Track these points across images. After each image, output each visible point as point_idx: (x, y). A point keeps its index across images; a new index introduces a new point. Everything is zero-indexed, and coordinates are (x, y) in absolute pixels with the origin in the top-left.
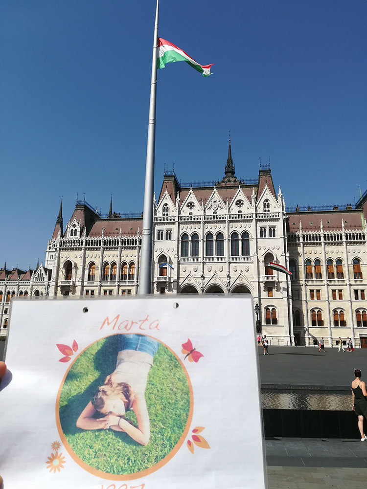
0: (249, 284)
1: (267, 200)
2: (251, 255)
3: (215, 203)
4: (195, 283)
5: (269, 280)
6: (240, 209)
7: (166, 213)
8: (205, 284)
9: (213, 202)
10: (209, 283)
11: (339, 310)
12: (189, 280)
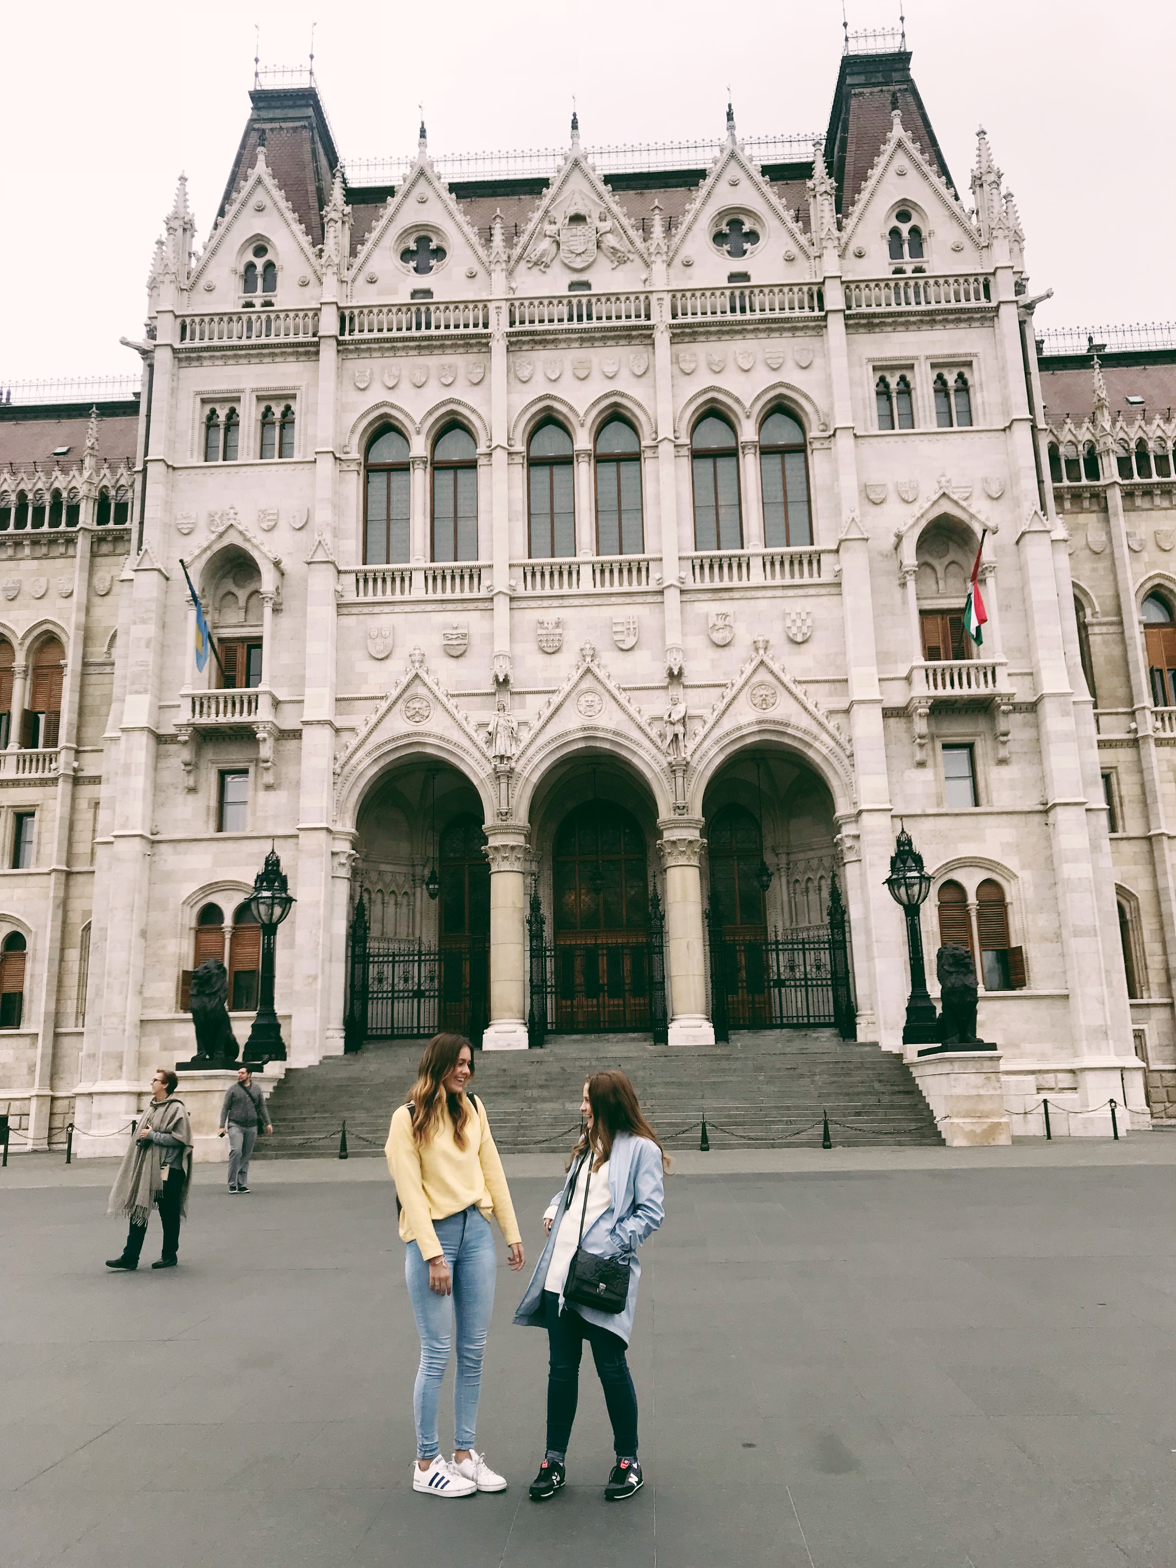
0: (815, 728)
1: (903, 211)
2: (824, 541)
3: (579, 229)
4: (456, 735)
5: (957, 691)
6: (738, 265)
7: (258, 297)
8: (525, 736)
9: (562, 221)
10: (552, 731)
12: (415, 716)
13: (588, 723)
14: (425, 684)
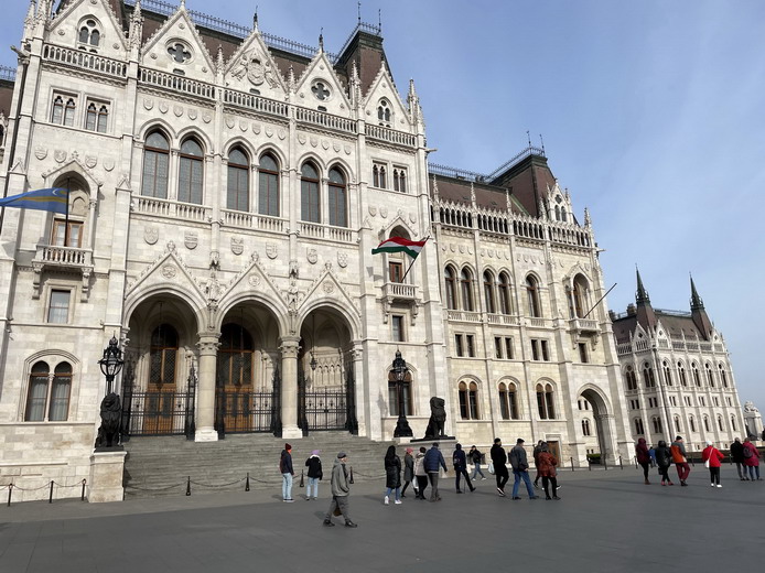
0: (348, 304)
1: (384, 101)
2: (352, 226)
3: (257, 66)
4: (189, 287)
6: (322, 104)
7: (88, 45)
8: (225, 291)
9: (249, 60)
10: (236, 290)
11: (507, 383)
12: (169, 275)
13: (253, 289)
14: (174, 259)
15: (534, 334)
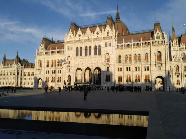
0: (100, 66)
1: (108, 31)
2: (101, 54)
4: (81, 67)
5: (107, 64)
6: (98, 36)
7: (70, 39)
11: (138, 75)
13: (88, 66)
14: (79, 64)
15: (145, 66)
